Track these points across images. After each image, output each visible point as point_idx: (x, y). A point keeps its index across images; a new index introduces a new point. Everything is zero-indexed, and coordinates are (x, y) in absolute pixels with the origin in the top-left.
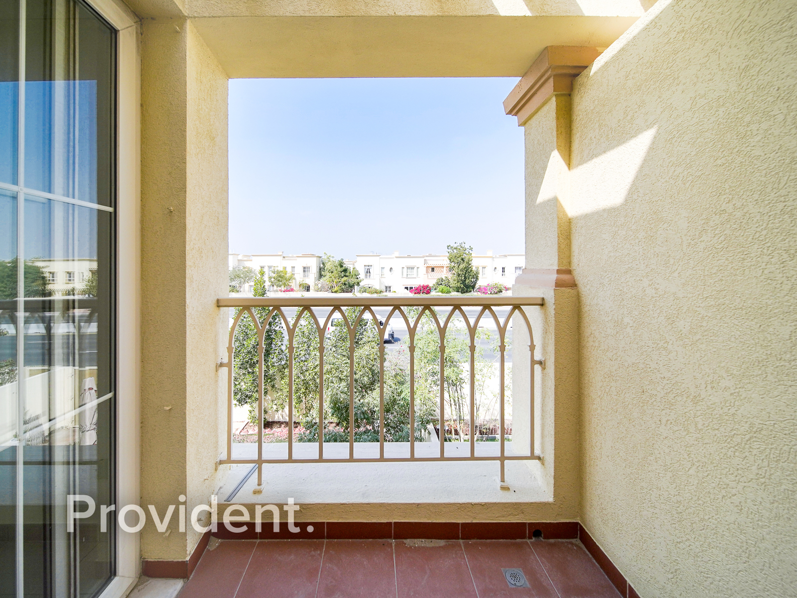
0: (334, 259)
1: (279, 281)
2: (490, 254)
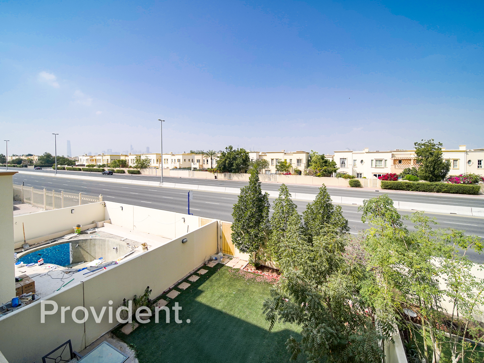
1: (281, 168)
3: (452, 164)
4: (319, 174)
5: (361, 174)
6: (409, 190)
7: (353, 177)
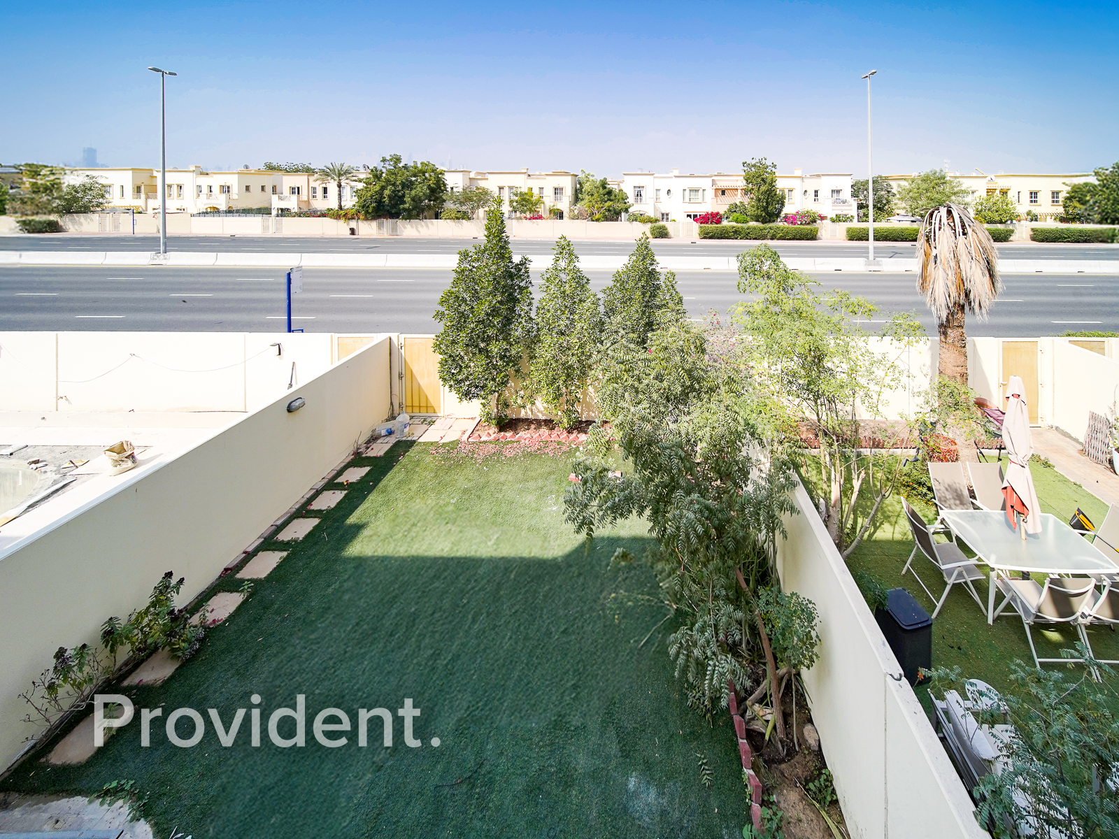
0: (593, 178)
1: (523, 205)
2: (798, 173)
3: (787, 196)
4: (597, 217)
5: (667, 215)
6: (736, 239)
7: (657, 221)
